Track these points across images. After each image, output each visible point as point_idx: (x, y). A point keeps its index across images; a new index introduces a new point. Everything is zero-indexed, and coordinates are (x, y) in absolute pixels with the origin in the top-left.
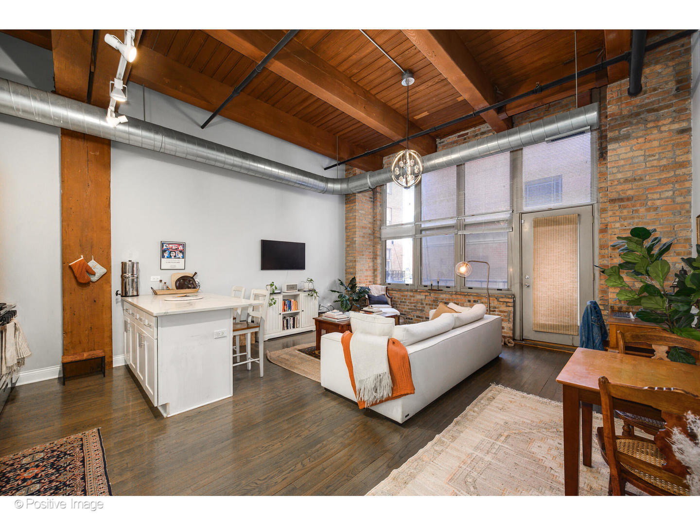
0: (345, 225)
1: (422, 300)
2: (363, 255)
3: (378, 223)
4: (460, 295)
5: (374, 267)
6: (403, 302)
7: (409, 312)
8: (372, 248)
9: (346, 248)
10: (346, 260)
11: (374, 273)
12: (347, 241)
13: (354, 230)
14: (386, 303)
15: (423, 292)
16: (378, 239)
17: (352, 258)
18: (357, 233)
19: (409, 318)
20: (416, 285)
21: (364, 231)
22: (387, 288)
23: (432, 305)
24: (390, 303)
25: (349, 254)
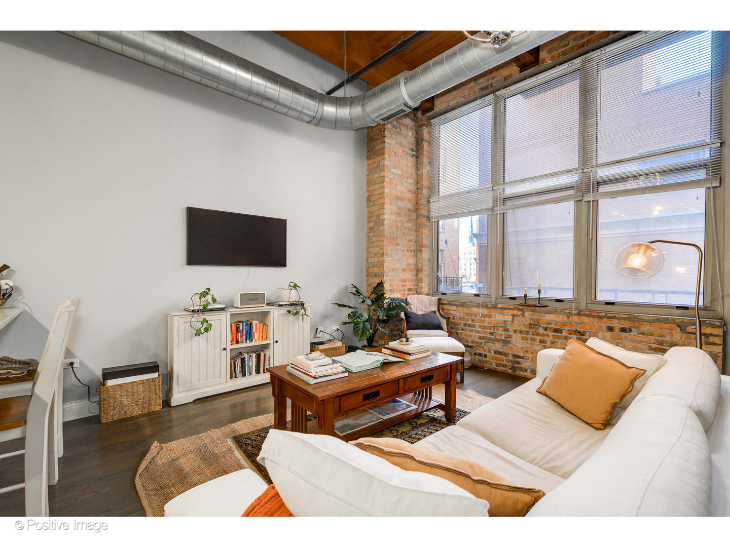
0: (366, 195)
1: (505, 322)
2: (397, 245)
3: (425, 191)
4: (588, 316)
5: (417, 265)
6: (469, 325)
7: (481, 344)
8: (414, 234)
9: (368, 233)
10: (368, 252)
11: (417, 275)
12: (369, 222)
13: (380, 202)
14: (439, 327)
15: (508, 309)
16: (424, 220)
17: (377, 249)
18: (386, 206)
19: (480, 355)
20: (493, 296)
21: (400, 204)
22: (439, 300)
23: (527, 333)
24: (444, 326)
25: (373, 242)
